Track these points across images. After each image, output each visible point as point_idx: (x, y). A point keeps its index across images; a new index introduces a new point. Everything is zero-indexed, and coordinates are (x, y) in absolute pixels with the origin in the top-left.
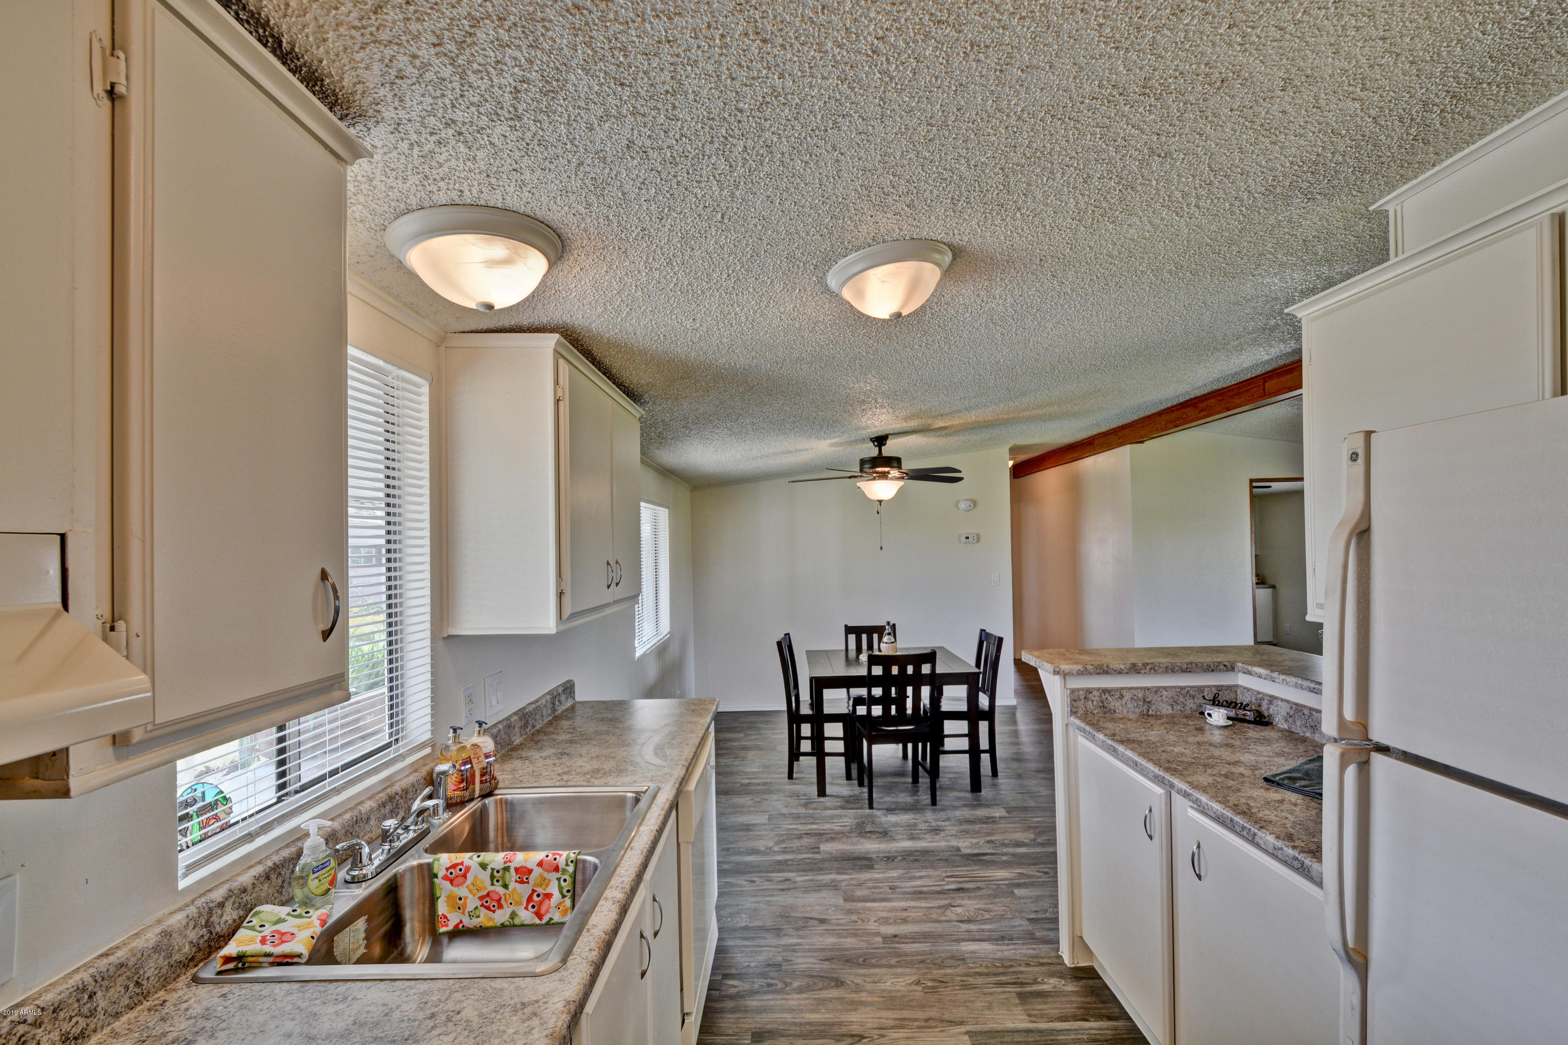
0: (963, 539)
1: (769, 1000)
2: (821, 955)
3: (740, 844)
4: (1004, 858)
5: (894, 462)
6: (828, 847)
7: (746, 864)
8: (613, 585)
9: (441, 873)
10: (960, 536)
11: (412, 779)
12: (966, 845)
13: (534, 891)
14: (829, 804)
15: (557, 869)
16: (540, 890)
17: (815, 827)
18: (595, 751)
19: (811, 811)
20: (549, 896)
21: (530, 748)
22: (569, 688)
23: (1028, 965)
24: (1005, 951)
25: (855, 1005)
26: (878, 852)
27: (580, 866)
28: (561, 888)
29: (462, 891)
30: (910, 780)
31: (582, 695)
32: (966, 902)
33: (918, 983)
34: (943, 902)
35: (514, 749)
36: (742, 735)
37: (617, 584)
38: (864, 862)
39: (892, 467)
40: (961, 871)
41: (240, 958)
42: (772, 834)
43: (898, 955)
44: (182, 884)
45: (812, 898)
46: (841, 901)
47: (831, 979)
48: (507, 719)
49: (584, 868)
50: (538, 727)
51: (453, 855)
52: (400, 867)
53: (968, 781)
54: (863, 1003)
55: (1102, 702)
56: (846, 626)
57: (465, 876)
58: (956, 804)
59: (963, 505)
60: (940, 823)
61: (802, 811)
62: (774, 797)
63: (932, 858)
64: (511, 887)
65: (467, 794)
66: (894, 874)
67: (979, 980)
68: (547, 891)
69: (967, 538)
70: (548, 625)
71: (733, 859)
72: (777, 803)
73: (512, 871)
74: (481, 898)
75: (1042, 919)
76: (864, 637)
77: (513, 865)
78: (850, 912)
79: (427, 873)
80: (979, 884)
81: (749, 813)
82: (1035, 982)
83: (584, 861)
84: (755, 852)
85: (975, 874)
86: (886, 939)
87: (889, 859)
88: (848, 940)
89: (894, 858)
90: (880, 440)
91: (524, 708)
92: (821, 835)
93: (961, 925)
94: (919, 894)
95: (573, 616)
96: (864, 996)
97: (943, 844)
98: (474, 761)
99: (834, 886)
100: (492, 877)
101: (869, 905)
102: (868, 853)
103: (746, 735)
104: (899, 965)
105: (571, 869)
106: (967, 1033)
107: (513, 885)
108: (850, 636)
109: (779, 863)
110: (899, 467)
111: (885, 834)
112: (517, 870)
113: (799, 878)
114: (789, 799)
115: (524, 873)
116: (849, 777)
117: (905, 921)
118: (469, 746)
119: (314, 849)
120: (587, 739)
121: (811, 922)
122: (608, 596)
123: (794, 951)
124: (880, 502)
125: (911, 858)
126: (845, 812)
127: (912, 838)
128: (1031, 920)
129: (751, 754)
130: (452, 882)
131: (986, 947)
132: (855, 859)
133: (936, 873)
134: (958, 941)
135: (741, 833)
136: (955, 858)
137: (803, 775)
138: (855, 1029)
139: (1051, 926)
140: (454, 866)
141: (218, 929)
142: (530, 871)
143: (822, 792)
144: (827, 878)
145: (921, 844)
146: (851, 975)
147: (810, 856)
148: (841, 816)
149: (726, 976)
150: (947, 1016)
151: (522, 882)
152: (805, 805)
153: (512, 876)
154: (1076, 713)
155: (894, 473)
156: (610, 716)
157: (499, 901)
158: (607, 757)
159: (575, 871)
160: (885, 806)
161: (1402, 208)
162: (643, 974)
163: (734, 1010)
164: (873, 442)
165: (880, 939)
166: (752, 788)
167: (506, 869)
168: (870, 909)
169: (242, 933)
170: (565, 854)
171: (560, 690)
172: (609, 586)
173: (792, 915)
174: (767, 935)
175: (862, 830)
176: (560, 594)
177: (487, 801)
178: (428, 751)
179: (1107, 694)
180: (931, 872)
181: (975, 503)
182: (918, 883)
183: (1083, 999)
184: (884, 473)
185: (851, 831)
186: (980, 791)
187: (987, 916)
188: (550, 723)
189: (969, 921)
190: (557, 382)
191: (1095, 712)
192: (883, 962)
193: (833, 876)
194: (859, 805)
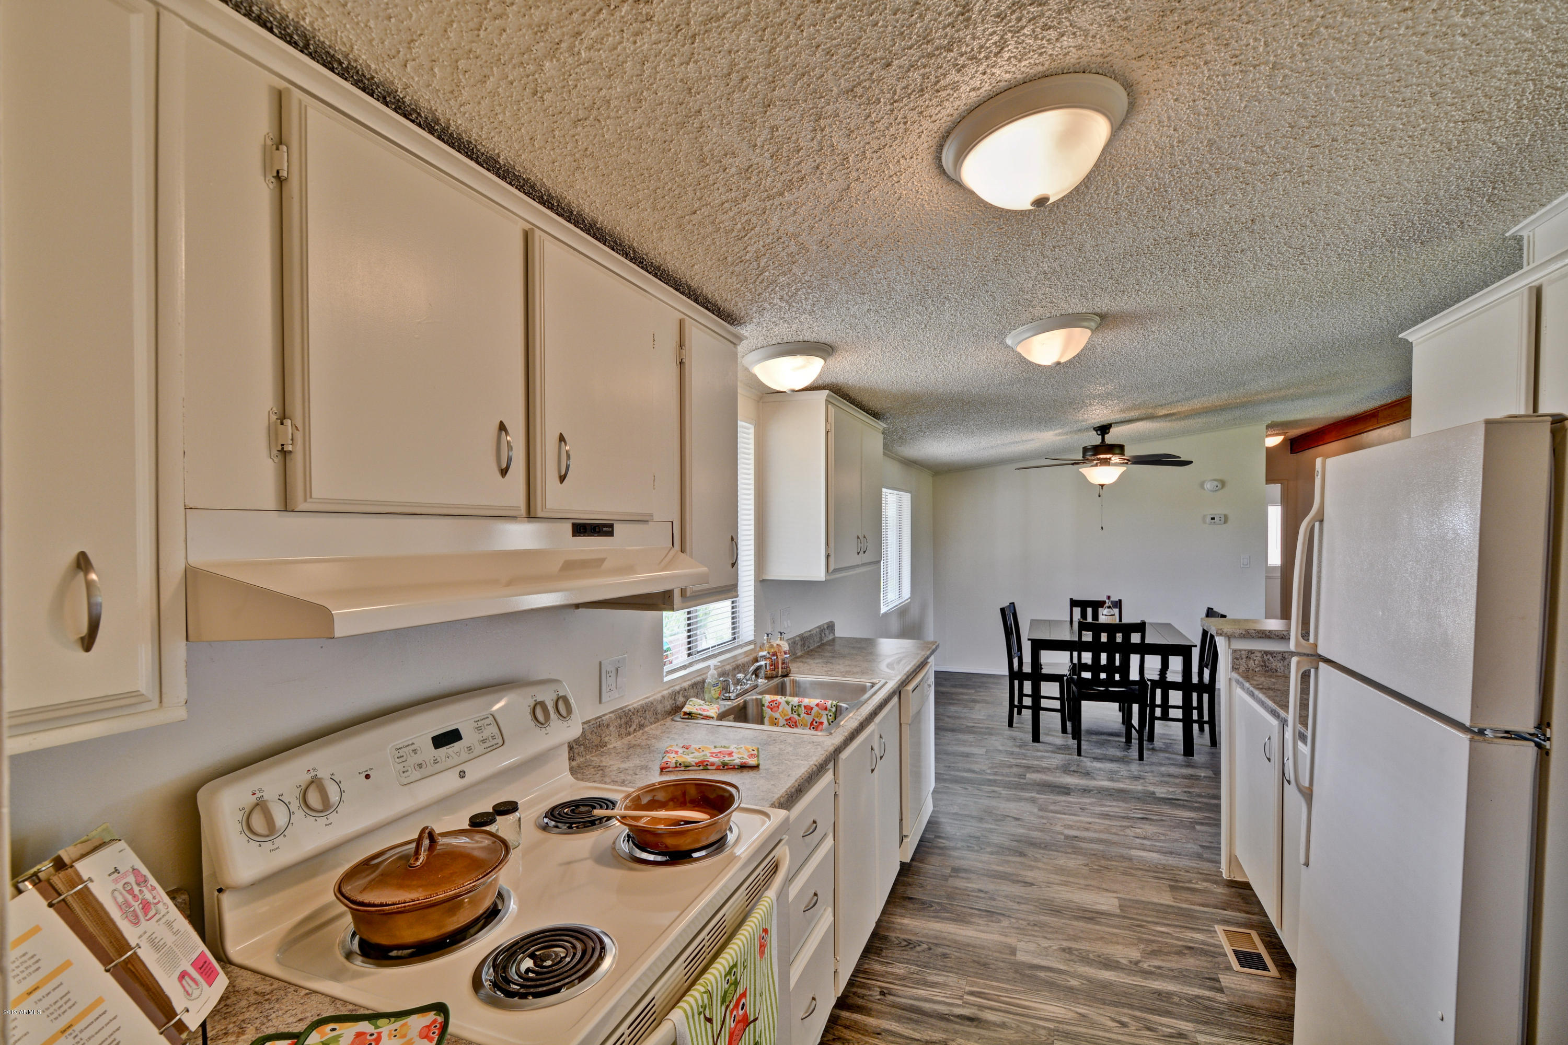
0: (1208, 520)
1: (966, 853)
2: (1012, 837)
3: (960, 765)
4: (1196, 805)
5: (1118, 449)
6: (1032, 776)
7: (963, 777)
8: (862, 553)
9: (767, 704)
10: (1204, 516)
11: (746, 659)
12: (1161, 792)
13: (814, 720)
14: (1041, 748)
15: (826, 709)
16: (817, 720)
17: (1025, 761)
18: (848, 662)
19: (1023, 751)
20: (822, 723)
21: (807, 658)
22: (831, 627)
23: (1188, 872)
24: (1171, 861)
25: (1032, 868)
26: (1077, 785)
27: (839, 708)
28: (828, 720)
29: (777, 715)
30: (1124, 740)
31: (840, 632)
32: (1146, 826)
33: (1087, 865)
34: (1124, 824)
35: (798, 657)
36: (973, 691)
37: (864, 552)
38: (1066, 790)
39: (1114, 454)
40: (1152, 807)
41: (690, 714)
42: (987, 762)
43: (1073, 847)
44: (666, 679)
45: (1012, 805)
46: (1036, 810)
47: (1017, 851)
48: (793, 638)
49: (841, 710)
50: (811, 648)
51: (772, 696)
52: (748, 697)
53: (1180, 747)
54: (1039, 868)
55: (1264, 661)
56: (1071, 600)
57: (778, 707)
58: (1164, 762)
59: (1208, 486)
60: (1142, 773)
61: (1017, 750)
62: (994, 738)
63: (1126, 796)
64: (802, 716)
65: (774, 673)
66: (1088, 801)
67: (1140, 873)
68: (821, 720)
69: (1213, 519)
70: (819, 574)
71: (952, 773)
72: (996, 742)
73: (803, 707)
74: (786, 720)
75: (1214, 847)
76: (1089, 610)
77: (803, 704)
78: (1042, 817)
79: (760, 704)
80: (1164, 818)
81: (971, 746)
82: (1190, 882)
83: (841, 706)
84: (973, 771)
85: (1163, 811)
86: (1067, 837)
87: (1086, 791)
88: (1036, 833)
89: (1090, 791)
90: (1103, 429)
91: (803, 634)
92: (1029, 767)
93: (1136, 839)
94: (1106, 816)
95: (836, 570)
96: (1040, 865)
97: (1140, 788)
98: (778, 654)
99: (1033, 801)
100: (792, 709)
101: (1059, 816)
102: (1068, 784)
103: (977, 692)
104: (1074, 853)
105: (834, 710)
106: (1118, 898)
107: (803, 715)
108: (1074, 609)
109: (990, 780)
110: (1122, 453)
111: (1087, 774)
112: (805, 707)
113: (1004, 792)
114: (1006, 741)
115: (809, 709)
116: (1064, 730)
117: (1087, 829)
118: (775, 645)
119: (713, 676)
120: (843, 657)
121: (1008, 818)
122: (858, 560)
123: (992, 832)
124: (1102, 486)
125: (1106, 793)
126: (1053, 755)
127: (1111, 780)
128: (1202, 846)
129: (978, 706)
130: (772, 709)
131: (1155, 855)
132: (1055, 786)
133: (1126, 805)
134: (1130, 848)
135: (959, 758)
136: (1150, 798)
137: (1023, 726)
138: (1027, 879)
139: (1217, 852)
140: (773, 701)
141: (678, 703)
142: (812, 708)
143: (1036, 738)
144: (1028, 795)
145: (1120, 785)
146: (1030, 851)
147: (1017, 779)
148: (1050, 758)
149: (939, 837)
150: (1104, 886)
151: (808, 714)
152: (1020, 747)
153: (802, 710)
154: (1238, 669)
155: (1115, 459)
156: (859, 646)
157: (796, 723)
158: (856, 666)
159: (836, 711)
160: (1094, 756)
161: (1534, 235)
162: (873, 771)
163: (940, 855)
164: (1096, 431)
165: (1063, 837)
166: (974, 729)
167: (800, 706)
168: (1059, 819)
169: (687, 706)
170: (830, 702)
171: (825, 626)
172: (858, 553)
173: (994, 812)
174: (971, 820)
175: (1066, 769)
176: (828, 556)
177: (785, 679)
178: (752, 647)
179: (1269, 656)
180: (1121, 804)
181: (1223, 483)
182: (1107, 809)
183: (1228, 898)
184: (1106, 459)
185: (1057, 768)
186: (1193, 756)
187: (1163, 838)
188: (819, 647)
189: (1145, 838)
190: (827, 420)
191: (1257, 670)
192: (1061, 849)
193: (1032, 795)
194: (1070, 752)
